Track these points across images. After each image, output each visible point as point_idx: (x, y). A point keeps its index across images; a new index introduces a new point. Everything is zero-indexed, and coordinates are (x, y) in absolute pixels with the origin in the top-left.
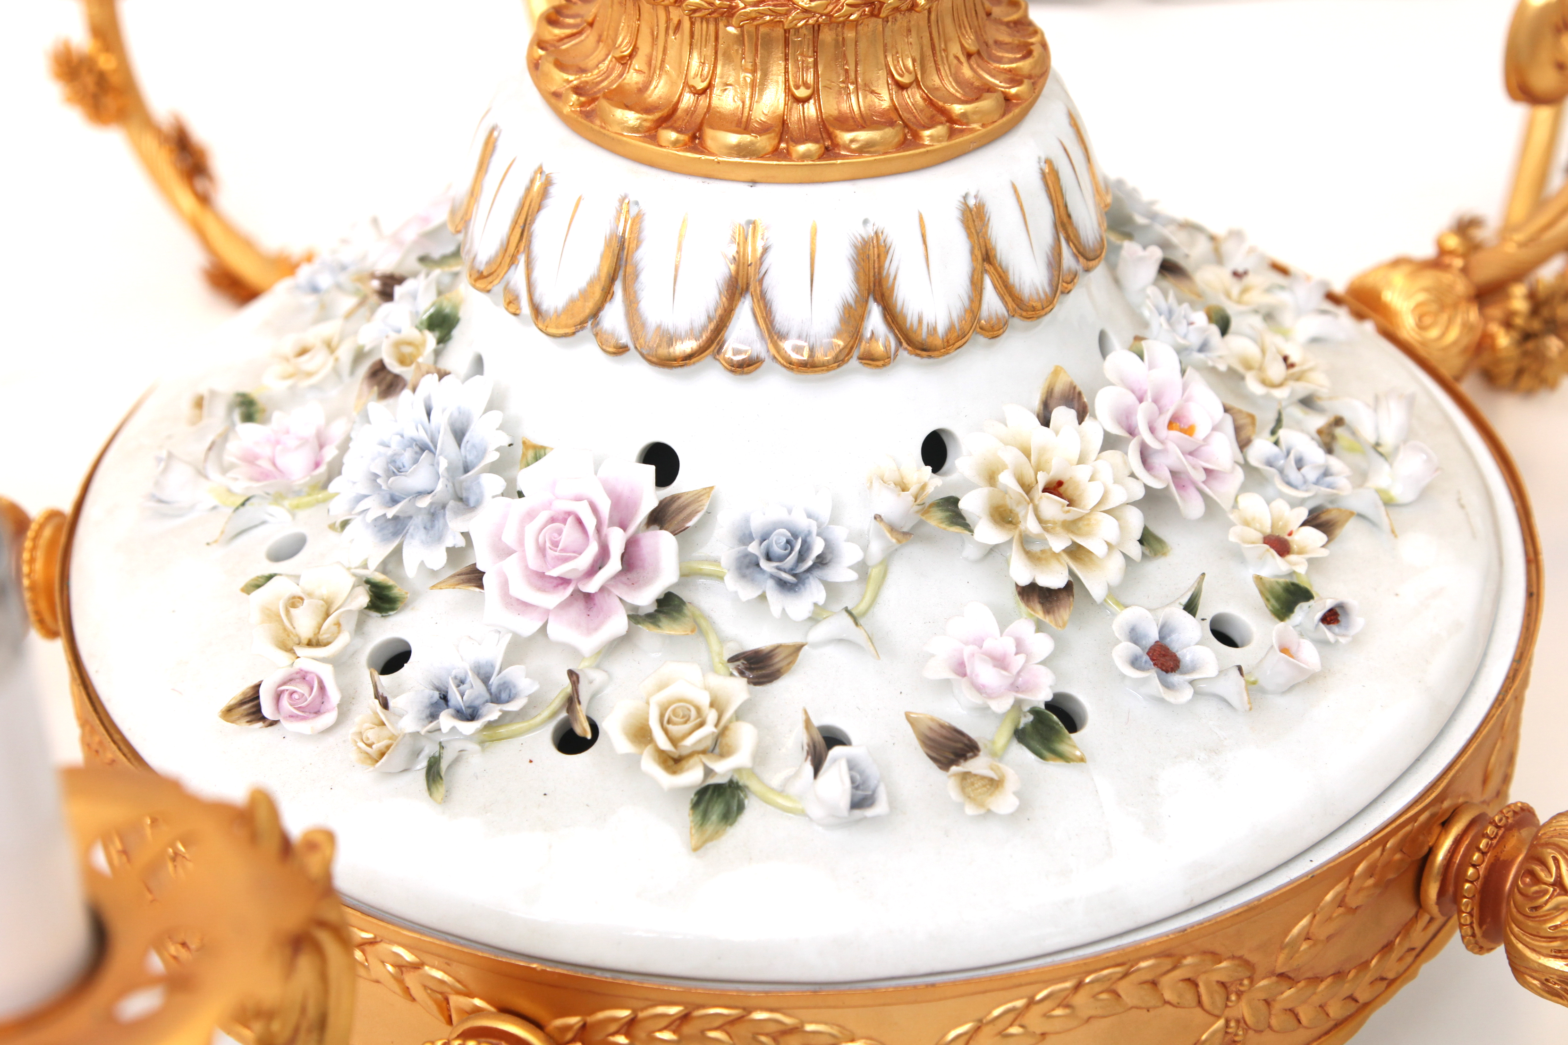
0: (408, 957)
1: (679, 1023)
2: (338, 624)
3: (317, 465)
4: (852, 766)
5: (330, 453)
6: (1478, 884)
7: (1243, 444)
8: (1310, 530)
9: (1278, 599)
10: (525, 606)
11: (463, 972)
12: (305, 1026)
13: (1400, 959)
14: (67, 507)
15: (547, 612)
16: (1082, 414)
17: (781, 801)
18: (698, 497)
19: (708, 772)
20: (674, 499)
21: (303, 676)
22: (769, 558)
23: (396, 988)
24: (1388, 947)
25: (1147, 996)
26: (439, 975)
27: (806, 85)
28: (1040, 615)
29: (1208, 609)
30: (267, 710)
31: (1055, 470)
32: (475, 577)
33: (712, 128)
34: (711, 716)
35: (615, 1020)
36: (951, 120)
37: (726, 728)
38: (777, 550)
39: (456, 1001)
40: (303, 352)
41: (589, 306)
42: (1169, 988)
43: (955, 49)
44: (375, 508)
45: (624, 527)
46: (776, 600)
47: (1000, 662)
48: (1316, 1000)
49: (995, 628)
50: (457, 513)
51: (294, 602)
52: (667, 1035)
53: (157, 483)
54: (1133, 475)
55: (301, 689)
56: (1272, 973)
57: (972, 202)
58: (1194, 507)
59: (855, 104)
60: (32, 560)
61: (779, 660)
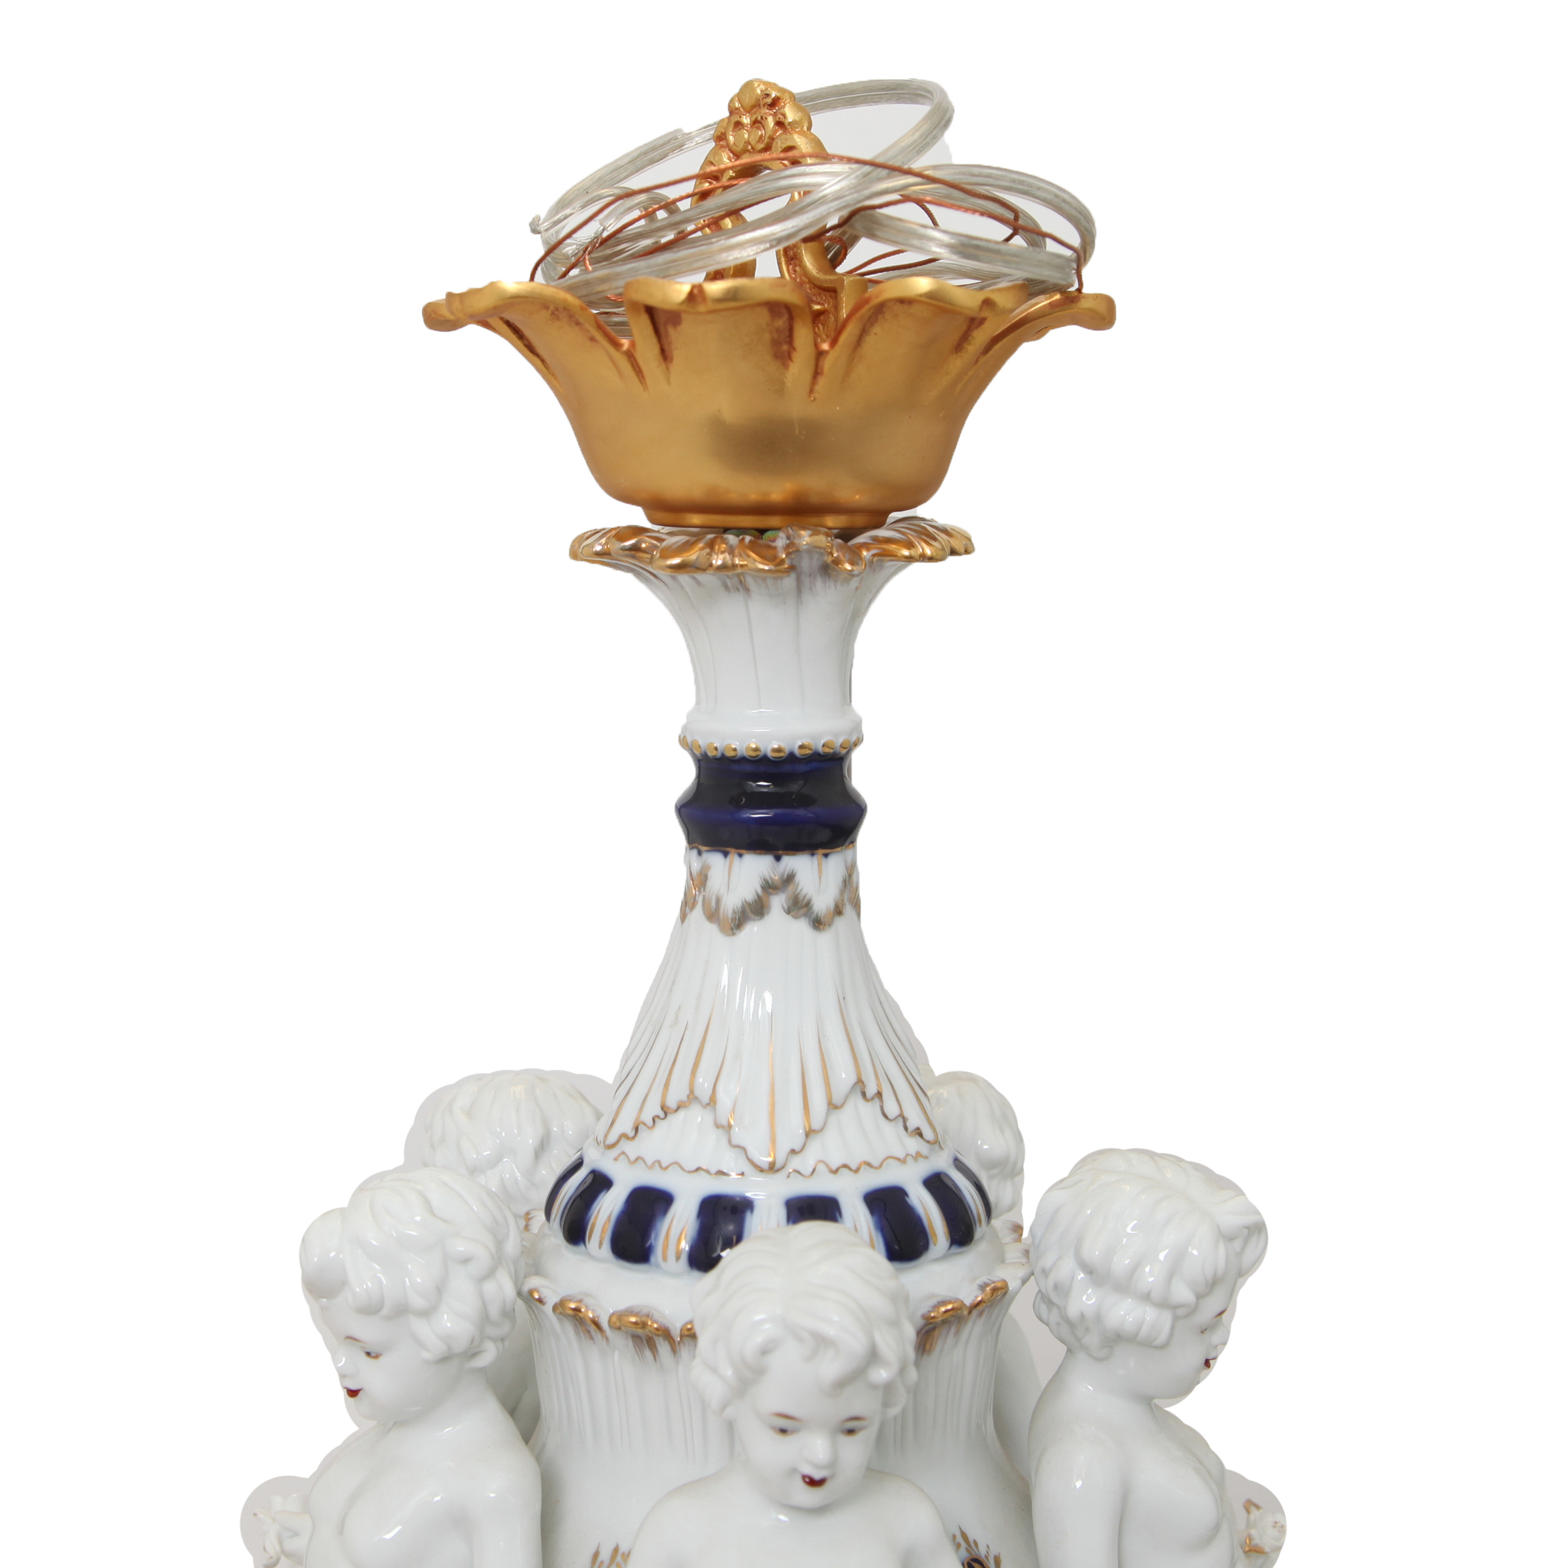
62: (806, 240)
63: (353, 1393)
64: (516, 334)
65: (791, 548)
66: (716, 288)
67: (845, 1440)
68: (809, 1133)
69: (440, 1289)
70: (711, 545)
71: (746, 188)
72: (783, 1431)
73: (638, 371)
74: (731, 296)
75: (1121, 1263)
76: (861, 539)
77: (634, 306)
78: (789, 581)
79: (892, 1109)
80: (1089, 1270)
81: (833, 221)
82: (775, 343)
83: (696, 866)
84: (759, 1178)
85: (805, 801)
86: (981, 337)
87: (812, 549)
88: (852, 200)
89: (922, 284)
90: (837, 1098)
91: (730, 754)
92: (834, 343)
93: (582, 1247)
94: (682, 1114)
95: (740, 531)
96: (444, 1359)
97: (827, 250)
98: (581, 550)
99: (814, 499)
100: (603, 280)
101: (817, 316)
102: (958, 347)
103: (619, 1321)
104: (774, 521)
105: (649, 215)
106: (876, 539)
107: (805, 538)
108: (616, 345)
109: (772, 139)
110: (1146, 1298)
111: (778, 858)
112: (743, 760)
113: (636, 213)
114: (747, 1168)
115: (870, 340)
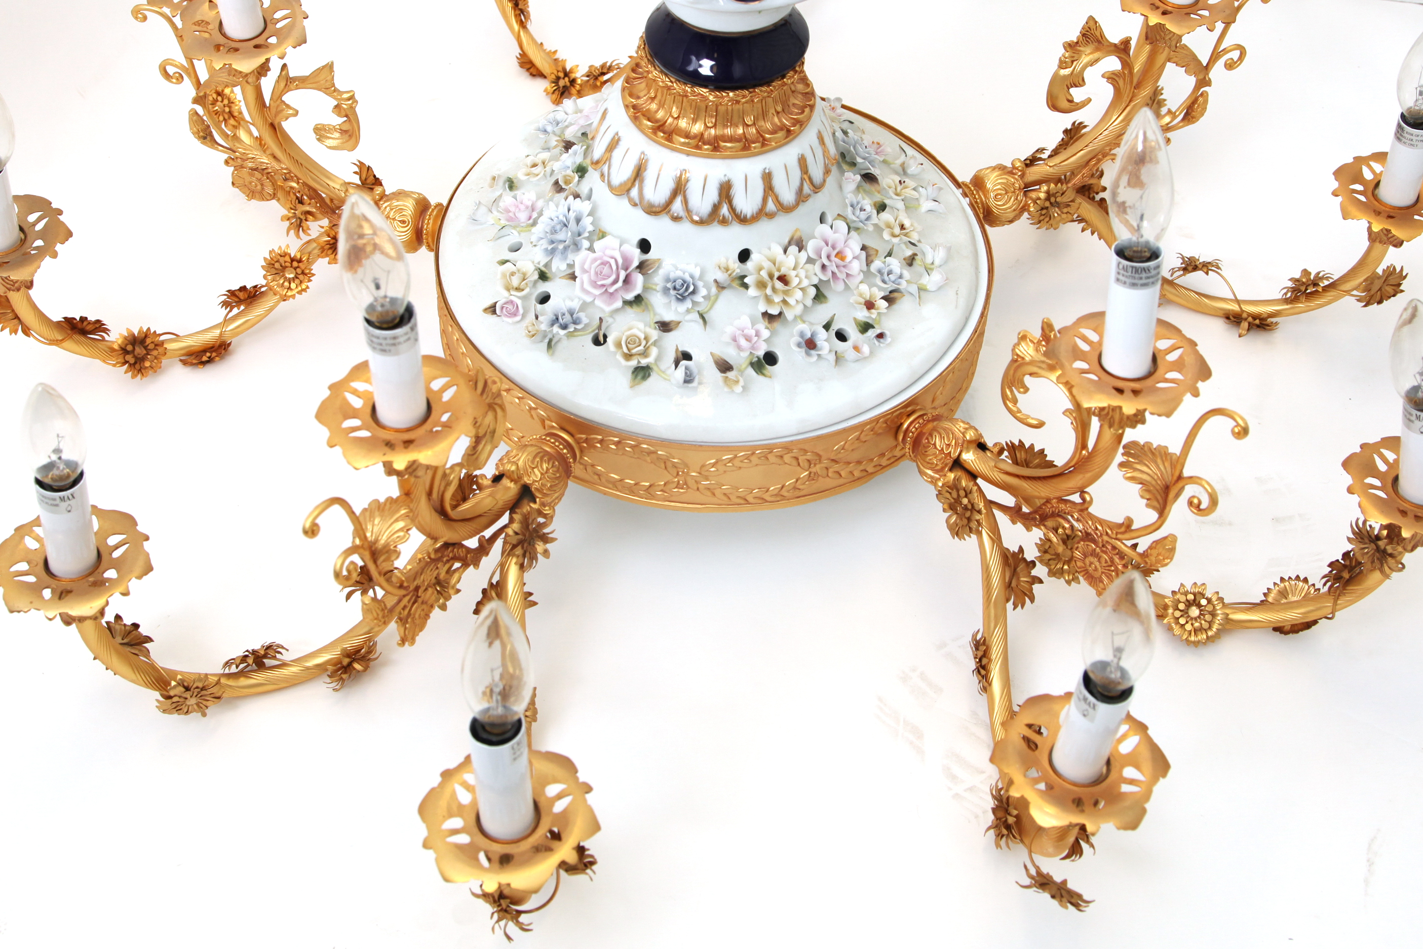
0: (533, 405)
1: (617, 444)
2: (527, 284)
3: (529, 219)
4: (687, 368)
5: (535, 215)
6: (913, 439)
7: (869, 262)
8: (883, 301)
9: (861, 326)
10: (588, 293)
11: (550, 414)
12: (489, 431)
13: (889, 459)
14: (445, 204)
15: (596, 296)
16: (800, 249)
17: (662, 375)
18: (655, 261)
19: (639, 362)
20: (646, 261)
21: (512, 302)
22: (674, 289)
23: (529, 414)
24: (883, 455)
25: (778, 461)
26: (542, 413)
27: (712, 122)
28: (767, 323)
29: (835, 327)
30: (498, 311)
31: (784, 271)
32: (573, 277)
33: (676, 134)
34: (644, 343)
35: (597, 439)
36: (764, 139)
37: (648, 347)
38: (678, 287)
39: (547, 422)
40: (535, 165)
41: (627, 187)
42: (787, 458)
44: (544, 244)
45: (626, 269)
46: (674, 304)
47: (748, 339)
48: (848, 470)
49: (750, 326)
50: (573, 251)
51: (513, 274)
52: (613, 447)
53: (474, 214)
54: (815, 274)
55: (510, 307)
56: (829, 459)
57: (767, 171)
58: (840, 286)
59: (729, 131)
60: (428, 224)
61: (672, 325)
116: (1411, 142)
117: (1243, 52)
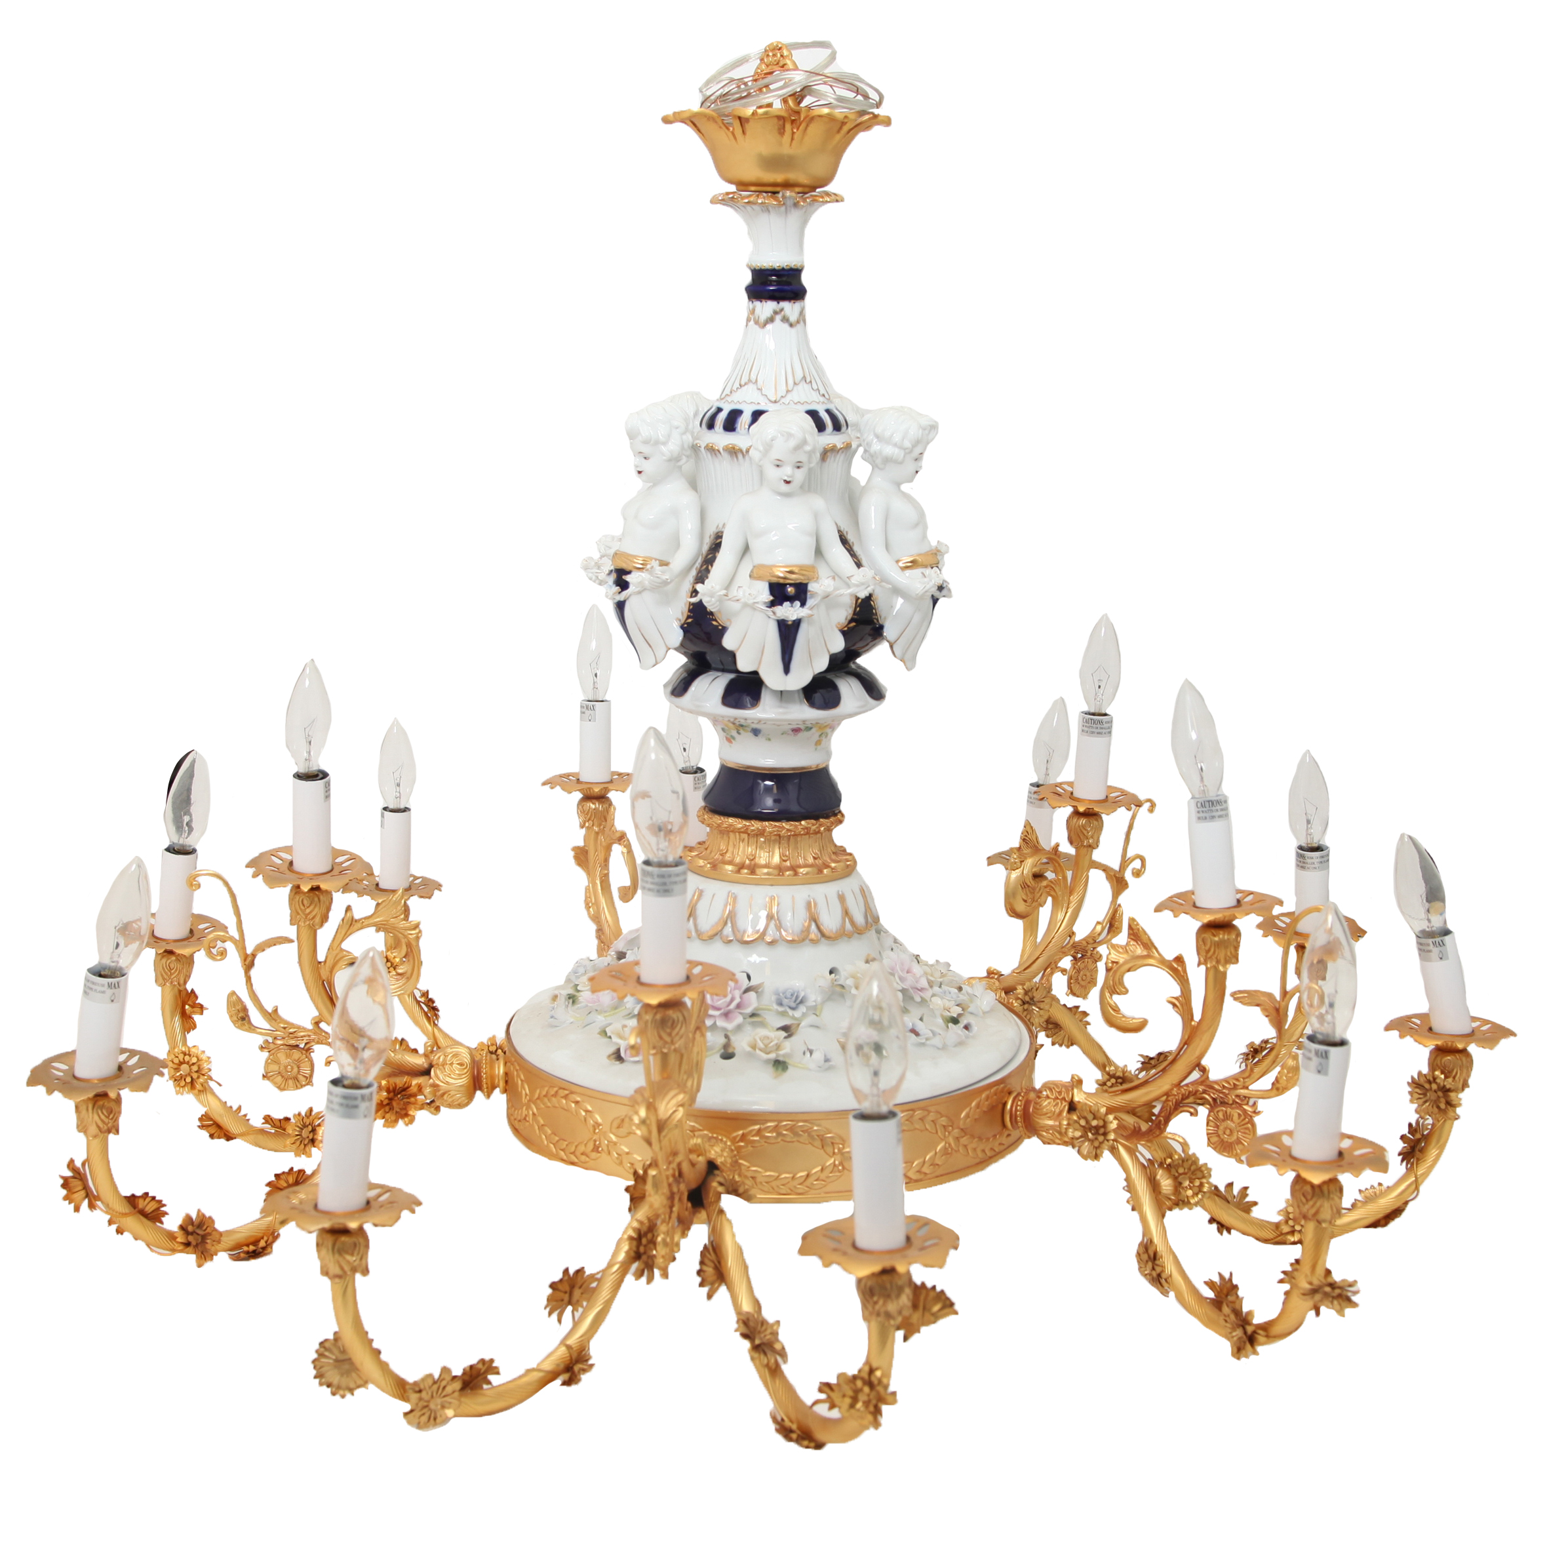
1: (775, 1129)
15: (716, 1018)
17: (799, 1065)
18: (759, 985)
19: (777, 1055)
22: (786, 998)
24: (995, 1137)
25: (920, 1125)
27: (786, 855)
33: (758, 868)
34: (775, 1042)
35: (754, 1130)
37: (780, 1045)
38: (788, 997)
41: (719, 930)
42: (927, 1122)
43: (829, 850)
46: (790, 1011)
48: (973, 1145)
52: (770, 1135)
56: (959, 1127)
57: (841, 895)
59: (802, 861)
61: (794, 1028)
62: (790, 96)
63: (640, 472)
64: (694, 125)
65: (784, 197)
66: (760, 111)
67: (797, 470)
68: (788, 391)
69: (669, 436)
70: (758, 196)
71: (769, 79)
72: (778, 466)
73: (735, 138)
74: (766, 113)
75: (887, 434)
76: (807, 196)
77: (735, 117)
78: (783, 208)
79: (815, 387)
80: (877, 436)
81: (798, 90)
82: (779, 129)
83: (751, 306)
84: (772, 405)
85: (789, 284)
86: (846, 128)
87: (790, 197)
88: (804, 83)
89: (826, 111)
90: (797, 382)
91: (763, 268)
92: (798, 129)
93: (713, 430)
94: (746, 386)
95: (766, 192)
96: (670, 460)
97: (797, 99)
98: (714, 201)
99: (791, 182)
100: (724, 108)
101: (793, 122)
102: (839, 131)
103: (726, 449)
104: (778, 189)
105: (739, 87)
106: (812, 196)
107: (788, 193)
108: (728, 129)
109: (779, 61)
110: (895, 445)
111: (778, 303)
112: (767, 270)
113: (734, 86)
114: (767, 402)
115: (809, 129)
116: (1314, 866)
117: (1143, 860)
